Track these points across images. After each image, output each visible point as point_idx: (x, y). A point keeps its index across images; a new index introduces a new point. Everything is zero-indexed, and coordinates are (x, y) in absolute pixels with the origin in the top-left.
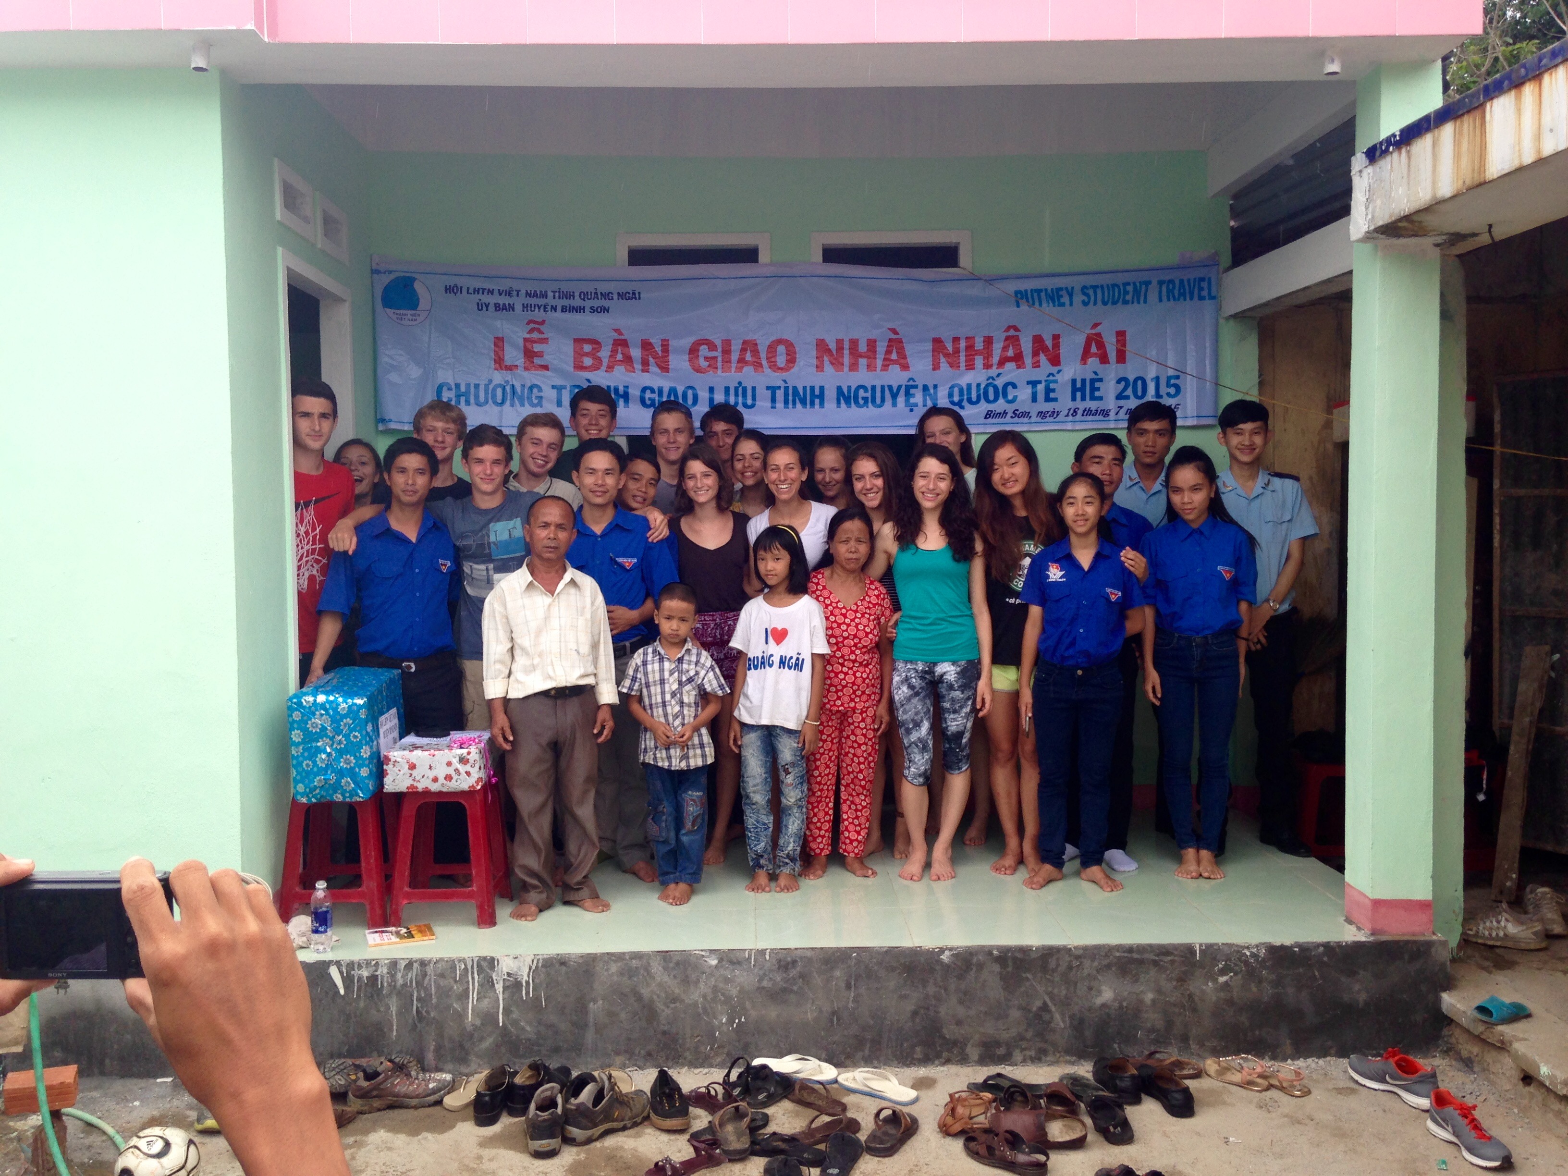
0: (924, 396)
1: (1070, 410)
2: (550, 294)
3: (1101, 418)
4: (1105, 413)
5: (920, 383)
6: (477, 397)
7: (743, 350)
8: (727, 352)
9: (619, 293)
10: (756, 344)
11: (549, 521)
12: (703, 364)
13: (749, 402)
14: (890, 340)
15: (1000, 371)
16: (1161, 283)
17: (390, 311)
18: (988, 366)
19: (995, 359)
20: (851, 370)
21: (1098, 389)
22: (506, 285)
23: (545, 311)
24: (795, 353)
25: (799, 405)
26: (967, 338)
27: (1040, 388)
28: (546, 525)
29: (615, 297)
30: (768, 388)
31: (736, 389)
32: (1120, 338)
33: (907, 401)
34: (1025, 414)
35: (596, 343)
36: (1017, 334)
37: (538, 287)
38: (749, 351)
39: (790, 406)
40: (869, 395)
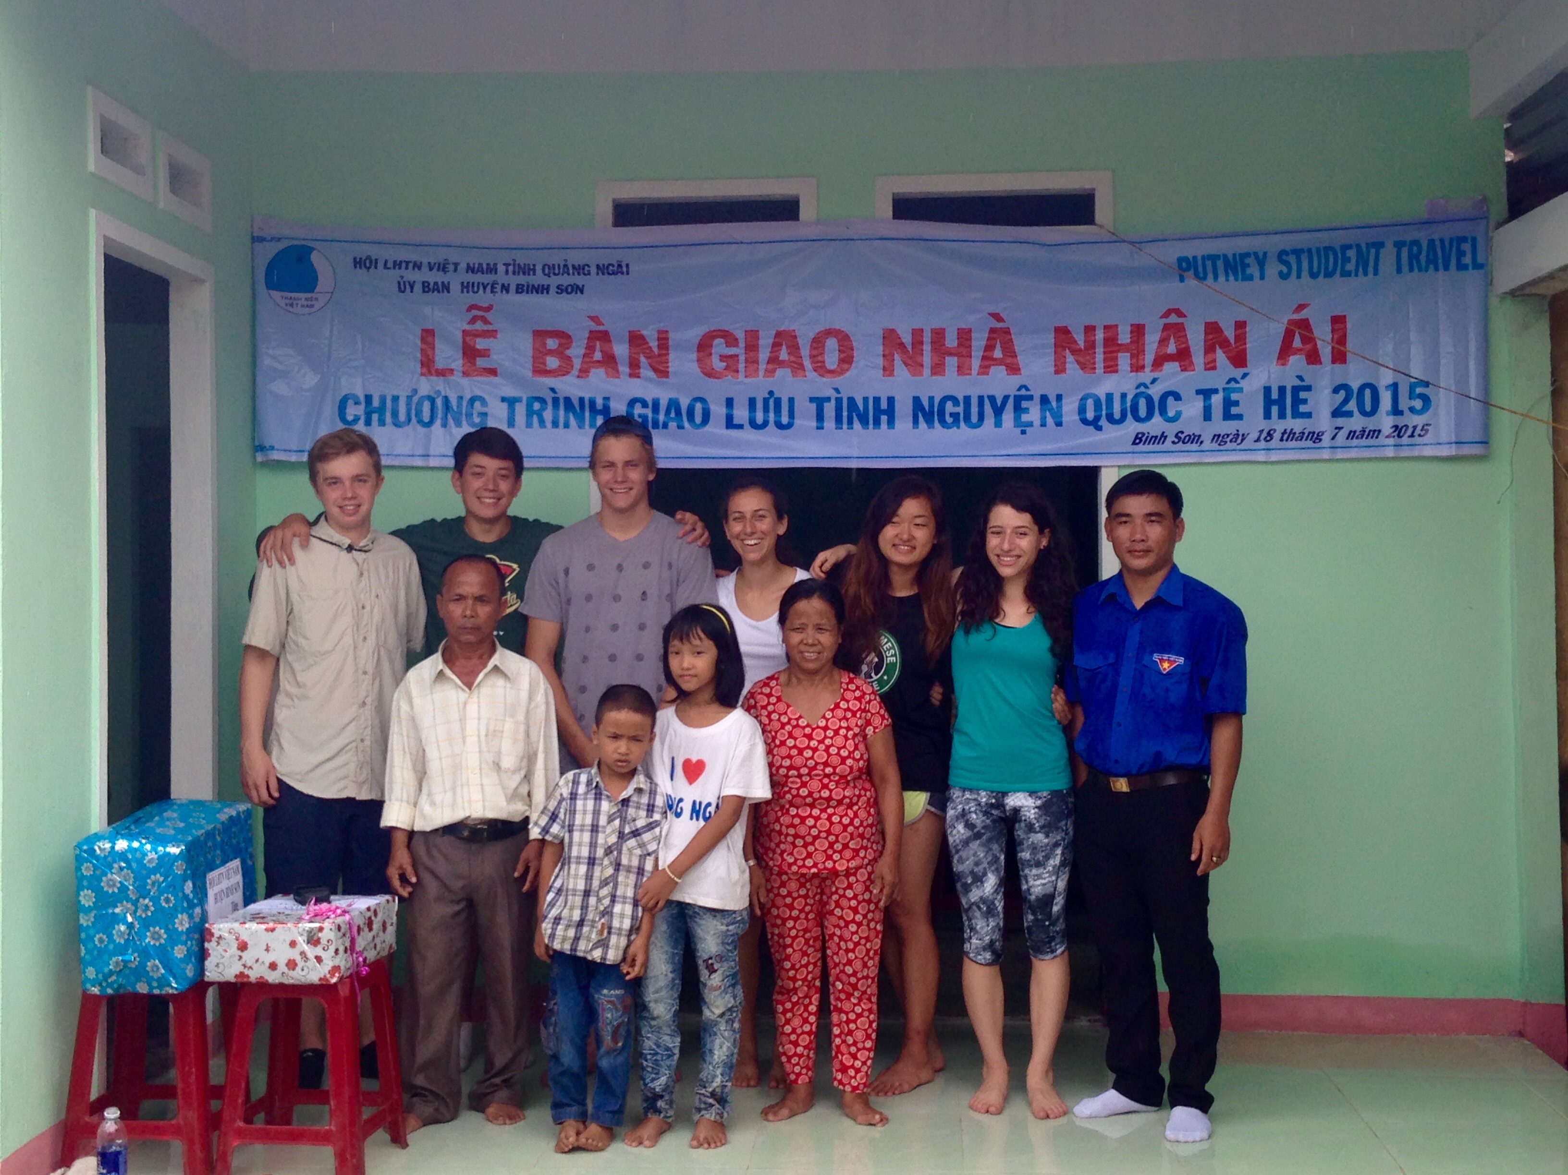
0: (1043, 411)
1: (1262, 431)
2: (501, 268)
3: (1309, 443)
4: (1316, 437)
5: (1037, 393)
6: (395, 414)
7: (776, 345)
8: (752, 347)
9: (598, 267)
10: (795, 337)
11: (464, 593)
12: (719, 365)
13: (785, 420)
14: (992, 331)
15: (1156, 375)
16: (1399, 245)
17: (276, 294)
18: (1137, 368)
19: (1149, 358)
20: (934, 373)
21: (1305, 401)
22: (439, 256)
23: (492, 292)
24: (852, 349)
25: (857, 425)
26: (1105, 327)
27: (1217, 400)
28: (461, 598)
29: (593, 270)
30: (812, 400)
31: (766, 401)
32: (1337, 326)
33: (1017, 418)
34: (1195, 439)
35: (565, 338)
36: (1180, 320)
37: (486, 259)
38: (784, 347)
39: (845, 426)
40: (960, 409)
